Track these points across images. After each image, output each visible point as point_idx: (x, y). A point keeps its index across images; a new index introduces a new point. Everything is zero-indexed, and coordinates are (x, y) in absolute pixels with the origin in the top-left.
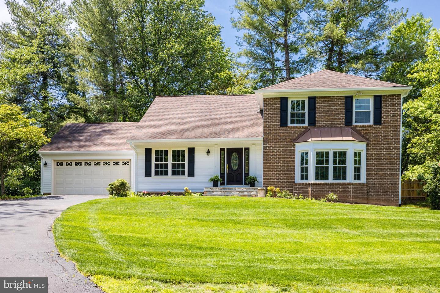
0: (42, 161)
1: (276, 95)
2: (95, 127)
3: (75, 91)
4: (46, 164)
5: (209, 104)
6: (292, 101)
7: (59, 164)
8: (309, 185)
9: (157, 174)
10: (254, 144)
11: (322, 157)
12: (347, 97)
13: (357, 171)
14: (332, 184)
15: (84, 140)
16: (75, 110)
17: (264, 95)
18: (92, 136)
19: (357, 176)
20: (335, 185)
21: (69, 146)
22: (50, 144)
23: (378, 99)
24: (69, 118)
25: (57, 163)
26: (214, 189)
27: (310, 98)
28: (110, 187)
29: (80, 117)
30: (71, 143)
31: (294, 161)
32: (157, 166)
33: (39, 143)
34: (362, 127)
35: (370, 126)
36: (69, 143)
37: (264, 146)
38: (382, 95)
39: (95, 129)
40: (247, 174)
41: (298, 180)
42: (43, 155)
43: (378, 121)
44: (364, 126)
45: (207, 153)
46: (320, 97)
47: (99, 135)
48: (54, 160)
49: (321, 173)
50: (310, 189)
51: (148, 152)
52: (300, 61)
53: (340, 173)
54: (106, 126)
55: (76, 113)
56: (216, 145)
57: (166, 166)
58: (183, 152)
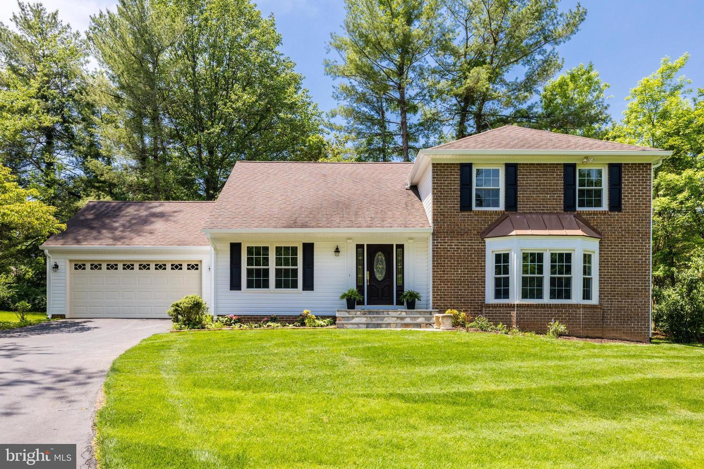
0: (50, 262)
1: (454, 159)
2: (136, 208)
3: (97, 156)
4: (56, 267)
5: (325, 175)
6: (478, 170)
7: (79, 266)
8: (512, 306)
9: (250, 285)
10: (411, 239)
11: (533, 260)
12: (566, 166)
13: (587, 283)
14: (549, 306)
15: (121, 229)
16: (97, 185)
17: (433, 159)
18: (134, 221)
19: (587, 295)
20: (555, 307)
21: (95, 238)
22: (63, 234)
23: (616, 170)
24: (88, 196)
25: (76, 265)
26: (353, 313)
27: (508, 166)
28: (173, 309)
29: (103, 195)
30: (99, 232)
31: (483, 269)
32: (250, 272)
33: (45, 232)
34: (591, 214)
35: (604, 213)
36: (95, 233)
37: (433, 243)
38: (622, 164)
39: (136, 211)
40: (401, 288)
41: (490, 297)
42: (51, 252)
43: (616, 205)
44: (595, 213)
45: (336, 252)
46: (523, 164)
47: (145, 221)
48: (71, 261)
49: (531, 288)
50: (514, 314)
51: (235, 249)
53: (561, 288)
54: (156, 207)
55: (98, 188)
56: (349, 239)
57: (266, 272)
58: (294, 250)
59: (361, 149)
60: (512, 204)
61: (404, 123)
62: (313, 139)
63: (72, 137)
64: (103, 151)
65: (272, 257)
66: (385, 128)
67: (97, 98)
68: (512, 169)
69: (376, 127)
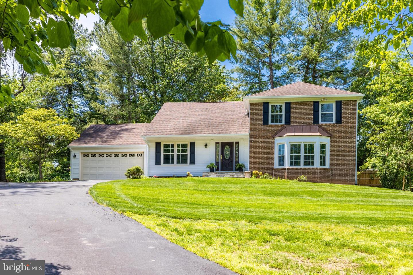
0: (72, 153)
1: (260, 101)
2: (114, 127)
3: (96, 100)
4: (75, 156)
5: (207, 109)
6: (272, 106)
7: (86, 155)
8: (285, 169)
9: (165, 162)
10: (242, 139)
11: (295, 148)
12: (314, 102)
13: (323, 158)
14: (303, 169)
15: (106, 137)
16: (96, 116)
17: (250, 101)
18: (113, 133)
19: (323, 163)
20: (306, 169)
21: (94, 142)
22: (79, 140)
23: (339, 104)
24: (91, 122)
25: (84, 155)
26: (211, 173)
27: (287, 103)
28: (127, 172)
29: (100, 122)
30: (96, 139)
31: (273, 152)
32: (165, 156)
33: (70, 139)
34: (326, 125)
35: (333, 125)
36: (93, 139)
37: (250, 140)
38: (342, 101)
39: (114, 128)
40: (237, 162)
41: (276, 166)
42: (73, 149)
43: (339, 120)
44: (328, 125)
45: (205, 146)
46: (294, 102)
47: (118, 133)
48: (82, 153)
49: (294, 161)
50: (286, 173)
51: (158, 145)
52: (282, 76)
53: (309, 160)
54: (124, 126)
55: (97, 118)
56: (212, 139)
57: (173, 156)
58: (186, 145)
59: (246, 92)
60: (288, 121)
61: (271, 77)
62: (219, 87)
63: (83, 89)
64: (100, 97)
65: (175, 148)
66: (261, 80)
67: (97, 67)
68: (288, 105)
69: (256, 79)
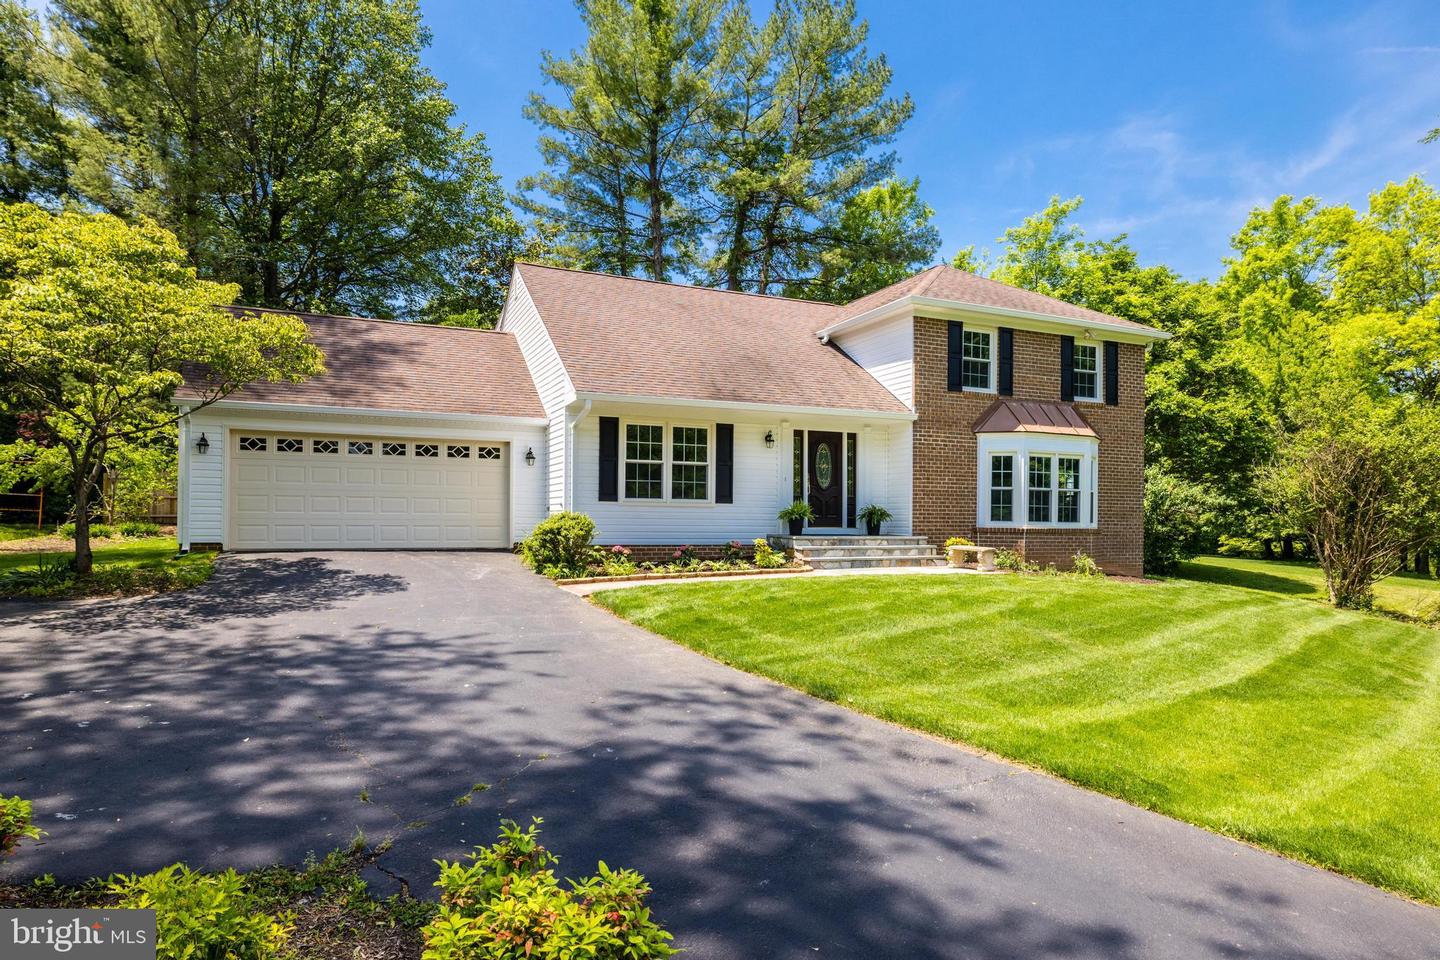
1: (942, 314)
4: (203, 444)
6: (966, 333)
7: (252, 443)
8: (1020, 532)
9: (630, 493)
10: (867, 426)
11: (1039, 468)
12: (1064, 338)
14: (1060, 532)
17: (916, 310)
20: (1066, 534)
23: (1112, 348)
25: (244, 440)
27: (1003, 332)
31: (974, 476)
32: (631, 470)
34: (1087, 407)
35: (1100, 407)
37: (915, 435)
38: (1116, 343)
40: (852, 501)
41: (984, 520)
43: (1112, 397)
44: (1091, 406)
45: (766, 440)
46: (1019, 330)
48: (233, 431)
49: (1038, 508)
50: (1021, 542)
51: (608, 427)
53: (1068, 508)
56: (786, 421)
57: (657, 471)
58: (702, 435)
60: (1006, 386)
65: (668, 444)
68: (1007, 335)
